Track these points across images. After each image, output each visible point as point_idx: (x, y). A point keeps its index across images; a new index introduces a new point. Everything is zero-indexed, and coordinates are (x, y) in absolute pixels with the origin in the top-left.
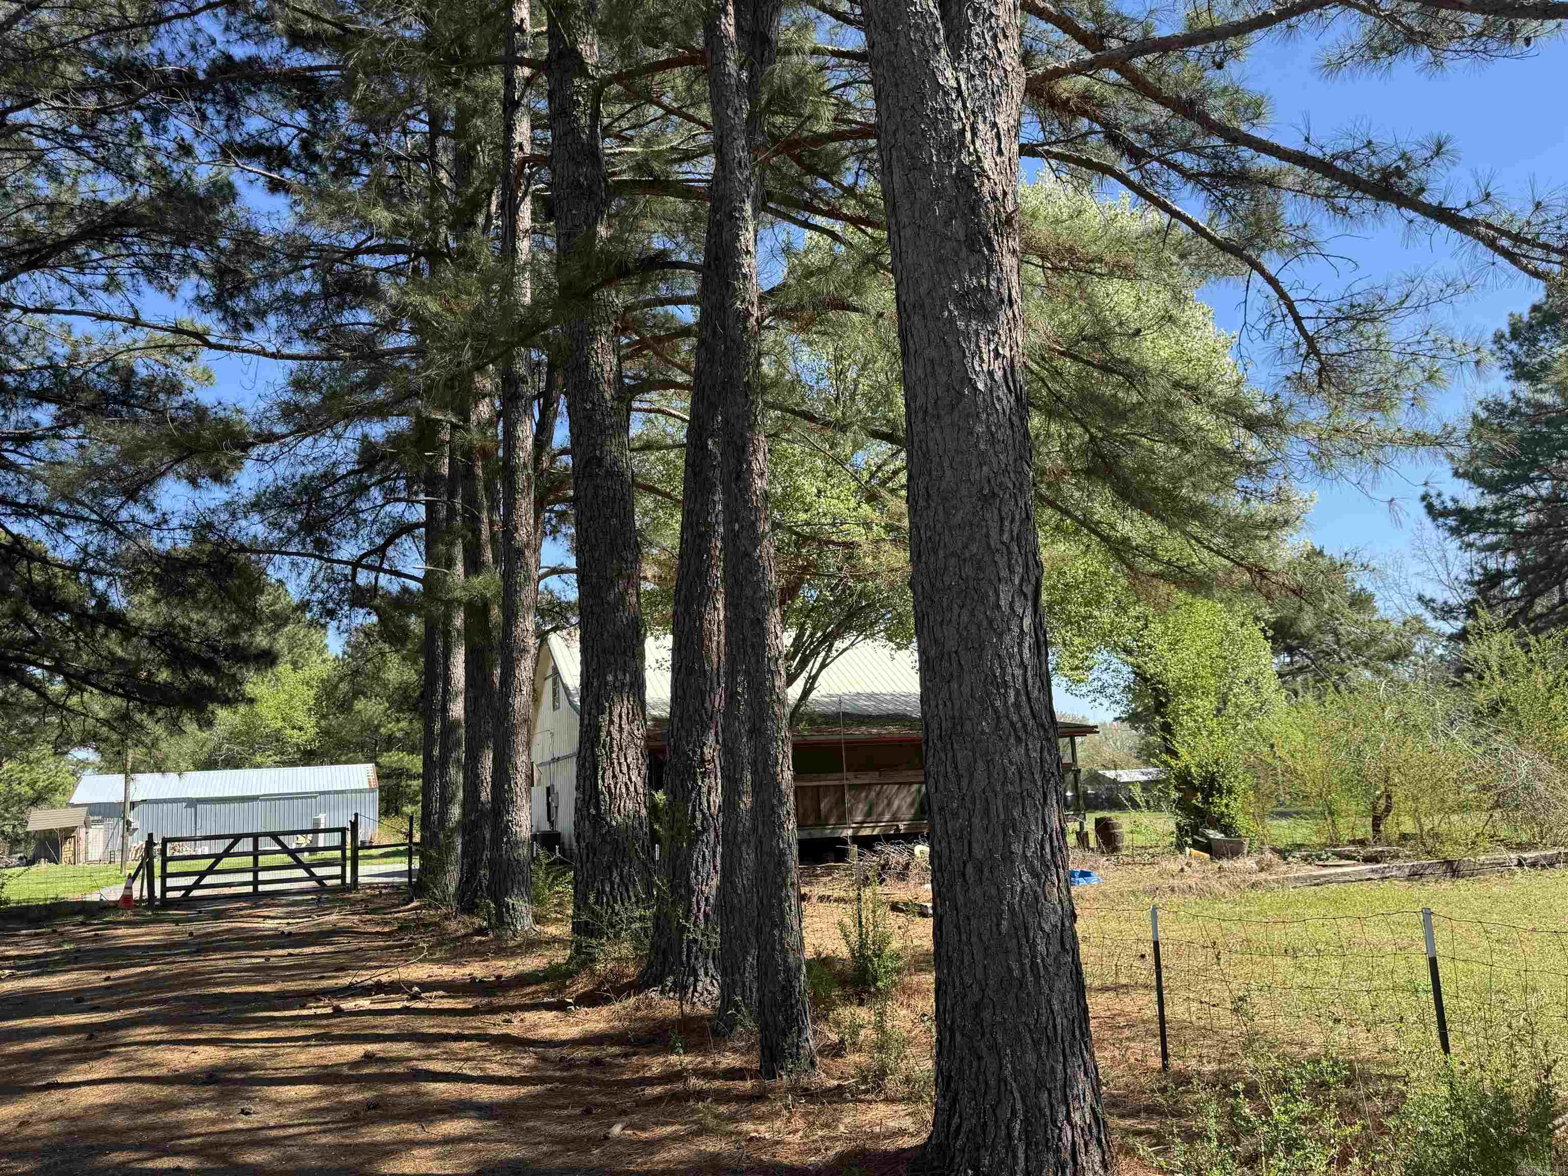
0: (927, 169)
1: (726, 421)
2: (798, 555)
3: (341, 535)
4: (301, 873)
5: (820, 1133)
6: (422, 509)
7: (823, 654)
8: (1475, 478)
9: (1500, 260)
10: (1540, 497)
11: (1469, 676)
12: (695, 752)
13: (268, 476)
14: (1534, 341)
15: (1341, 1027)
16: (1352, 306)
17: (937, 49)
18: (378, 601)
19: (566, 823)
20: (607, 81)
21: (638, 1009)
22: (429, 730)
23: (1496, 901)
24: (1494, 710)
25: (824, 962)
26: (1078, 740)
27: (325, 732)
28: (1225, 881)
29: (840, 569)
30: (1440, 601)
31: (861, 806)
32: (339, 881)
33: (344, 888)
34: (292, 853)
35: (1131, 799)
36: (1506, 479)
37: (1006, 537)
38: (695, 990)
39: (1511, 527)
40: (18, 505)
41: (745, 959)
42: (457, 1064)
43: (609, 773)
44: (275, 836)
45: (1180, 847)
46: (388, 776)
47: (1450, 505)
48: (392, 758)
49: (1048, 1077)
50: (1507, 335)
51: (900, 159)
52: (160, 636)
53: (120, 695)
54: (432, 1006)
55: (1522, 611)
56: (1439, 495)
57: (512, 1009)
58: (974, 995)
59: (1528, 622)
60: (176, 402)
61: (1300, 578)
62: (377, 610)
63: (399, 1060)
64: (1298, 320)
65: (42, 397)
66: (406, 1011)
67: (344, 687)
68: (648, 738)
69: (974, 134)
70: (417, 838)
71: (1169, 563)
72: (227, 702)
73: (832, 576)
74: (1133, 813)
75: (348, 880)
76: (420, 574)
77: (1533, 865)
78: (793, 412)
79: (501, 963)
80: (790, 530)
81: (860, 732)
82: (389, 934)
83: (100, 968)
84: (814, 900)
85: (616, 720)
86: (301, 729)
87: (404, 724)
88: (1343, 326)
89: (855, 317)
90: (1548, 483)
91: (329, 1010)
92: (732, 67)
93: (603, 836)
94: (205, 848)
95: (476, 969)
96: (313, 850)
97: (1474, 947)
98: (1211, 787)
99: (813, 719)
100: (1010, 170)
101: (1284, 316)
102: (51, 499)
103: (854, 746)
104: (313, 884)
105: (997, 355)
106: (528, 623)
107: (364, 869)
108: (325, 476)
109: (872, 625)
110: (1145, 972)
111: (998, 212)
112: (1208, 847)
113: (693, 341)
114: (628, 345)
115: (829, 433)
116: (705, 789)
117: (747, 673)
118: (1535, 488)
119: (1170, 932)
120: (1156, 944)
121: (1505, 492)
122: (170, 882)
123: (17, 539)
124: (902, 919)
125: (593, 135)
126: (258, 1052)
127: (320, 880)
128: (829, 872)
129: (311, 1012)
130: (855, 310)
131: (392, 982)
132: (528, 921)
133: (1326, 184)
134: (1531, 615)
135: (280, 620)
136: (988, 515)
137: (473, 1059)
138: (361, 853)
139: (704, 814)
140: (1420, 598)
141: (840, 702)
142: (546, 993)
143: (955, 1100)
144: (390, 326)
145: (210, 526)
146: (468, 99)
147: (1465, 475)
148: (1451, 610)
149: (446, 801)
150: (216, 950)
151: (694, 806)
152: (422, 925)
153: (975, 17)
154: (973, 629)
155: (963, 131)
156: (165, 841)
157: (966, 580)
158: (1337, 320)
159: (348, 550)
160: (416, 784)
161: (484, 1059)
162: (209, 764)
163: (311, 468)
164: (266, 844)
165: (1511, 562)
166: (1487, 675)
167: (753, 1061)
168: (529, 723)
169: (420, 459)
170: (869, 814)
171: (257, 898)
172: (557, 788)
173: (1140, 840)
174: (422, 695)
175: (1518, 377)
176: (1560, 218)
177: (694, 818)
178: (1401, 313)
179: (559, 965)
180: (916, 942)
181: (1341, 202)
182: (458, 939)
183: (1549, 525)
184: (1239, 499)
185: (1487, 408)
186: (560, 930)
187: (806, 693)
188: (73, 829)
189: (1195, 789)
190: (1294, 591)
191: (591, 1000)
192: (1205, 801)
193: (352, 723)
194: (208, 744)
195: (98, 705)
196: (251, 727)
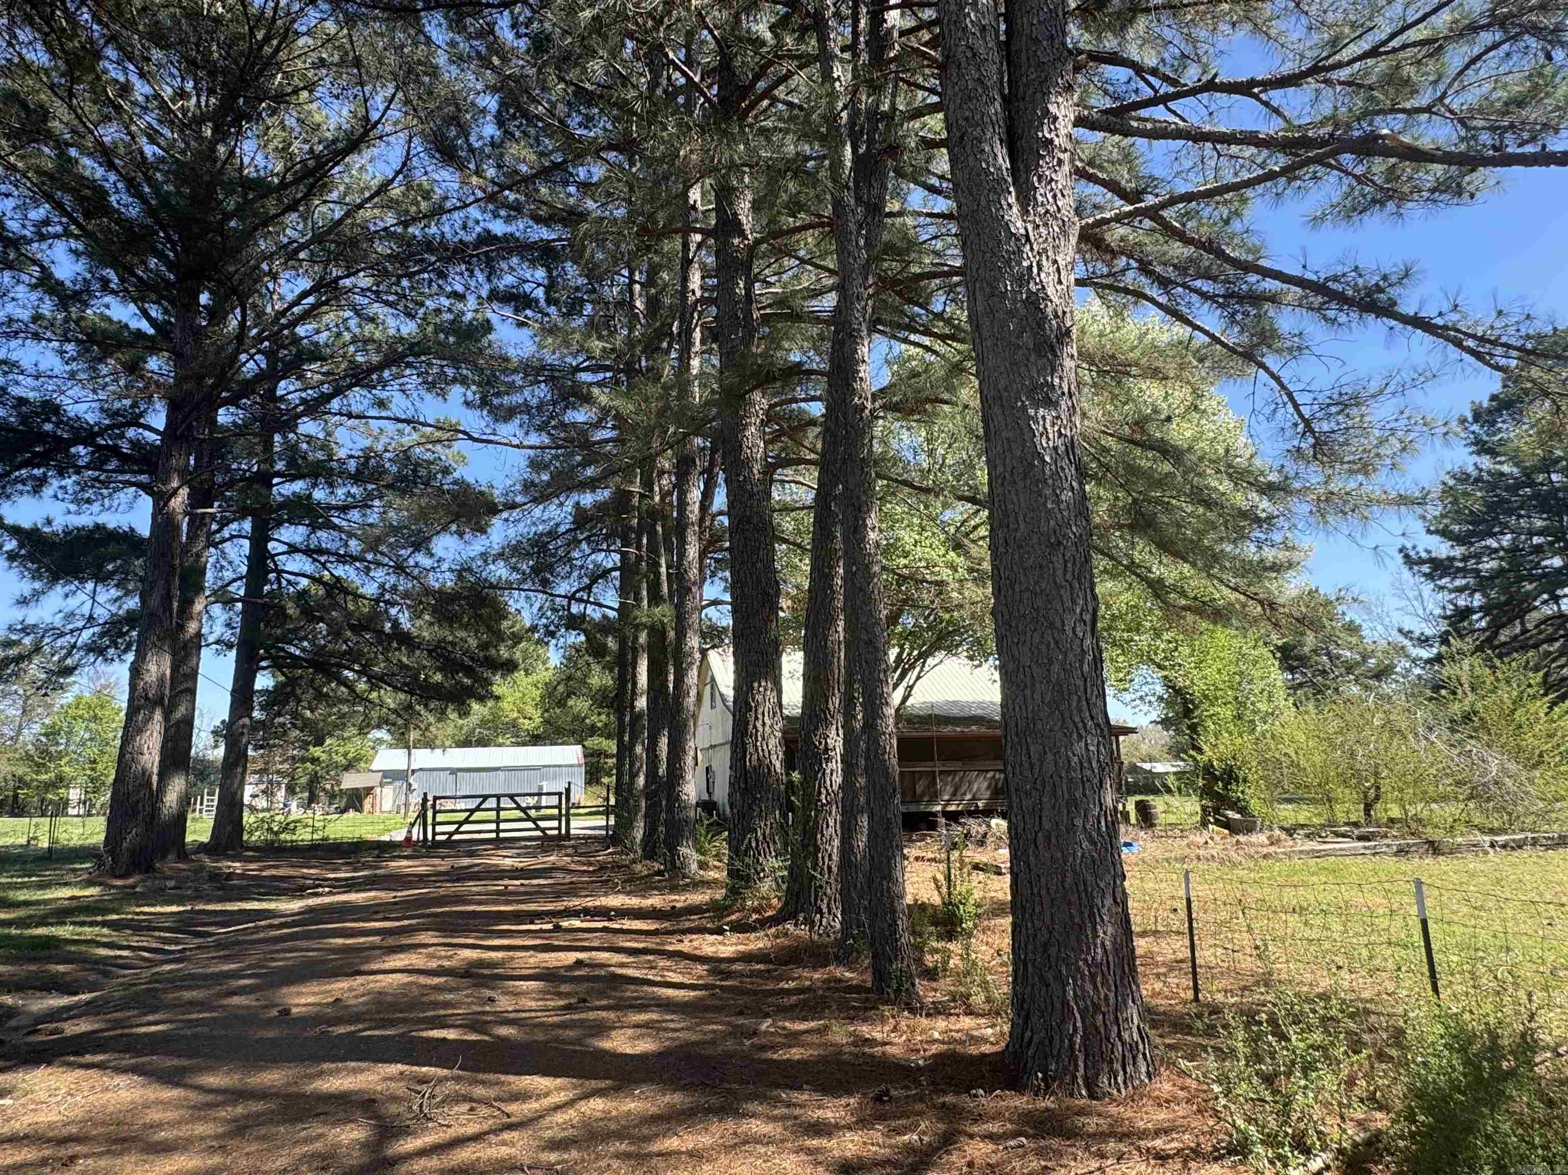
0: (1004, 295)
1: (846, 488)
2: (900, 591)
3: (560, 576)
4: (530, 825)
6: (617, 557)
7: (918, 668)
8: (1445, 533)
9: (1465, 356)
10: (1502, 548)
11: (1443, 692)
12: (820, 743)
13: (511, 532)
14: (1493, 423)
15: (1344, 973)
16: (1341, 394)
17: (1010, 206)
18: (585, 626)
19: (721, 794)
20: (759, 242)
21: (778, 936)
22: (621, 720)
23: (1472, 875)
24: (1467, 718)
25: (921, 907)
26: (1121, 738)
27: (547, 722)
28: (1241, 852)
29: (932, 602)
30: (1417, 634)
31: (948, 787)
32: (556, 832)
33: (559, 837)
34: (524, 810)
35: (1165, 786)
36: (1471, 534)
37: (1069, 576)
38: (821, 924)
39: (1478, 571)
40: (338, 555)
42: (644, 971)
43: (755, 757)
44: (512, 797)
45: (1204, 824)
46: (592, 755)
47: (1424, 555)
48: (594, 742)
49: (1103, 1003)
50: (1470, 419)
51: (981, 289)
52: (436, 649)
53: (406, 692)
54: (624, 927)
55: (1489, 640)
56: (1414, 547)
57: (683, 932)
58: (1043, 936)
59: (1493, 648)
60: (450, 479)
61: (1304, 610)
62: (585, 631)
63: (601, 966)
64: (1296, 406)
66: (605, 930)
67: (561, 688)
68: (784, 732)
69: (1040, 269)
70: (612, 802)
71: (1195, 598)
72: (481, 699)
73: (927, 607)
74: (1167, 797)
75: (563, 832)
76: (616, 606)
77: (1504, 847)
78: (896, 481)
79: (675, 897)
80: (893, 571)
81: (947, 730)
82: (593, 872)
83: (389, 889)
84: (912, 859)
85: (760, 716)
86: (530, 719)
87: (603, 717)
88: (1334, 409)
89: (946, 408)
90: (1509, 536)
91: (549, 926)
92: (852, 227)
94: (461, 805)
95: (655, 901)
96: (538, 808)
97: (1455, 912)
98: (1230, 777)
99: (911, 719)
100: (1067, 296)
101: (1285, 404)
102: (364, 551)
103: (943, 741)
104: (539, 833)
105: (1060, 434)
106: (693, 641)
107: (574, 823)
108: (550, 533)
109: (957, 646)
110: (1178, 922)
111: (1059, 327)
112: (1227, 825)
113: (818, 430)
114: (771, 433)
115: (923, 497)
116: (828, 771)
117: (862, 681)
118: (1498, 541)
119: (1199, 890)
120: (1189, 901)
121: (1472, 544)
122: (439, 829)
123: (338, 579)
124: (982, 876)
126: (500, 955)
127: (543, 830)
128: (923, 838)
129: (538, 927)
130: (946, 402)
131: (595, 908)
132: (694, 867)
133: (1320, 299)
134: (1496, 643)
135: (517, 639)
136: (1054, 559)
137: (655, 968)
138: (572, 811)
139: (827, 790)
140: (1400, 631)
141: (933, 706)
142: (709, 921)
143: (1027, 1018)
144: (598, 424)
145: (470, 570)
146: (656, 259)
147: (1437, 532)
148: (1427, 640)
149: (634, 776)
150: (471, 879)
151: (820, 784)
152: (617, 867)
153: (1040, 182)
154: (1043, 648)
155: (1030, 267)
156: (435, 798)
157: (1037, 610)
158: (1329, 405)
159: (563, 588)
160: (611, 761)
161: (663, 969)
162: (466, 743)
163: (541, 528)
164: (506, 803)
165: (1478, 600)
166: (1459, 691)
167: (868, 979)
168: (695, 716)
169: (619, 520)
170: (954, 794)
171: (499, 843)
172: (715, 767)
173: (1172, 819)
174: (616, 695)
175: (1478, 453)
176: (1517, 323)
178: (1381, 398)
179: (718, 901)
180: (993, 894)
181: (1331, 314)
182: (642, 878)
183: (1509, 571)
184: (1253, 549)
185: (1454, 477)
186: (720, 875)
187: (905, 699)
188: (372, 788)
189: (1216, 779)
190: (1297, 620)
191: (740, 928)
192: (1225, 788)
193: (566, 715)
194: (465, 729)
195: (390, 698)
196: (495, 717)
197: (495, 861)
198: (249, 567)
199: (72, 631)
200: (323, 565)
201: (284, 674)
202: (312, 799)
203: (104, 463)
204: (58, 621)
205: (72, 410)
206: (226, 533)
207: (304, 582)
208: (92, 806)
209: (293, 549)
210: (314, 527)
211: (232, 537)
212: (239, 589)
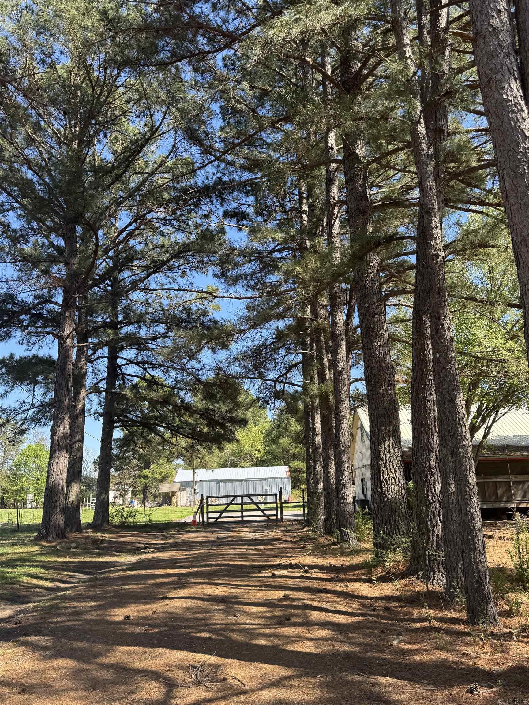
1: (431, 306)
3: (269, 369)
4: (260, 513)
5: (499, 655)
6: (301, 356)
7: (493, 416)
12: (426, 464)
18: (284, 396)
19: (369, 496)
20: (369, 163)
21: (406, 585)
22: (307, 451)
25: (500, 570)
27: (268, 452)
29: (499, 373)
31: (520, 492)
32: (275, 517)
33: (277, 521)
34: (256, 504)
38: (434, 579)
40: (153, 364)
41: (457, 565)
42: (324, 604)
43: (386, 473)
44: (249, 496)
46: (294, 472)
48: (296, 464)
52: (204, 414)
53: (190, 438)
54: (313, 576)
57: (348, 580)
60: (207, 319)
62: (285, 400)
63: (299, 599)
65: (159, 322)
66: (302, 577)
67: (274, 433)
68: (403, 456)
70: (306, 499)
72: (229, 441)
73: (495, 377)
75: (279, 517)
76: (301, 384)
78: (466, 298)
79: (343, 559)
80: (471, 355)
82: (295, 542)
83: (184, 550)
84: (496, 539)
85: (387, 447)
86: (259, 451)
87: (298, 449)
89: (493, 250)
91: (270, 575)
92: (424, 147)
93: (385, 502)
94: (223, 501)
95: (331, 561)
96: (265, 503)
99: (490, 448)
102: (164, 361)
103: (513, 461)
104: (265, 518)
106: (346, 405)
107: (285, 512)
108: (262, 345)
109: (519, 400)
114: (385, 277)
115: (488, 307)
116: (432, 482)
122: (210, 515)
123: (153, 377)
125: (364, 188)
126: (242, 590)
127: (268, 516)
128: (504, 524)
129: (263, 575)
130: (493, 247)
131: (296, 564)
132: (355, 540)
135: (248, 406)
137: (331, 602)
138: (284, 505)
139: (432, 494)
141: (505, 440)
142: (364, 574)
144: (284, 282)
145: (220, 369)
146: (312, 181)
149: (317, 483)
150: (226, 545)
151: (427, 490)
152: (309, 539)
156: (208, 498)
159: (272, 376)
160: (305, 475)
161: (335, 602)
162: (224, 466)
163: (257, 342)
164: (248, 501)
170: (524, 496)
171: (243, 523)
172: (366, 480)
174: (304, 436)
177: (428, 496)
179: (369, 562)
182: (324, 546)
186: (370, 546)
187: (485, 435)
188: (175, 492)
191: (384, 579)
193: (278, 448)
194: (224, 458)
195: (183, 442)
196: (240, 451)
197: (239, 534)
198: (108, 373)
199: (23, 411)
200: (145, 369)
201: (127, 430)
202: (145, 499)
203: (36, 323)
204: (17, 406)
205: (21, 297)
206: (96, 355)
207: (136, 380)
208: (38, 503)
209: (130, 362)
210: (140, 349)
211: (99, 357)
212: (103, 385)
